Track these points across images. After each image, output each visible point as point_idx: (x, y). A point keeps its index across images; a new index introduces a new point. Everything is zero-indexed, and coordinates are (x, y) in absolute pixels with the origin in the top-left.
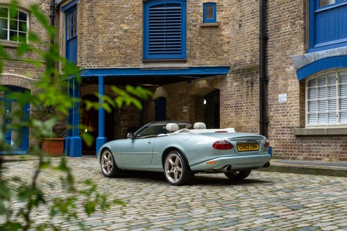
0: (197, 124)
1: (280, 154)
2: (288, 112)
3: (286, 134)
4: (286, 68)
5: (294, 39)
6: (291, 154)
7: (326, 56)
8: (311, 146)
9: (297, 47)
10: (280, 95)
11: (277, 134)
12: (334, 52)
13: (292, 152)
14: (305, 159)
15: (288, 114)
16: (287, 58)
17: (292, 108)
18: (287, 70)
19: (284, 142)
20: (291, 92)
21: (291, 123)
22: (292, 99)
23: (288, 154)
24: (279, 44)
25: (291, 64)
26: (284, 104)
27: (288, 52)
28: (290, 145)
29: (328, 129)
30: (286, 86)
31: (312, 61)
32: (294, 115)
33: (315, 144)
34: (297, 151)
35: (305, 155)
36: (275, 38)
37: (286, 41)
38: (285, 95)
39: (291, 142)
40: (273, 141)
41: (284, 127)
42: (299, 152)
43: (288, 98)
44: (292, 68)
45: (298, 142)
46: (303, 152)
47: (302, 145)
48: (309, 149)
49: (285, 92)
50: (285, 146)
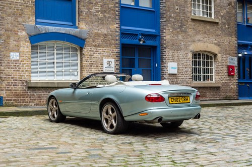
0: (135, 76)
1: (12, 103)
2: (20, 68)
3: (18, 85)
4: (18, 32)
5: (26, 10)
6: (23, 102)
7: (54, 31)
8: (41, 95)
9: (29, 18)
10: (11, 53)
11: (8, 85)
12: (60, 30)
13: (24, 100)
14: (37, 105)
15: (20, 70)
16: (20, 24)
17: (24, 65)
18: (19, 33)
19: (16, 93)
20: (23, 52)
21: (23, 77)
22: (24, 58)
23: (21, 102)
24: (11, 10)
25: (23, 30)
26: (16, 61)
27: (20, 20)
28: (22, 95)
29: (58, 83)
30: (18, 46)
31: (43, 32)
32: (26, 71)
33: (45, 93)
34: (29, 99)
35: (36, 102)
36: (7, 4)
37: (18, 10)
38: (18, 54)
39: (23, 93)
40: (4, 92)
41: (17, 80)
42: (30, 100)
43: (20, 56)
44: (24, 33)
45: (30, 92)
46: (35, 100)
47: (34, 95)
48: (39, 97)
49: (17, 52)
50: (18, 96)
